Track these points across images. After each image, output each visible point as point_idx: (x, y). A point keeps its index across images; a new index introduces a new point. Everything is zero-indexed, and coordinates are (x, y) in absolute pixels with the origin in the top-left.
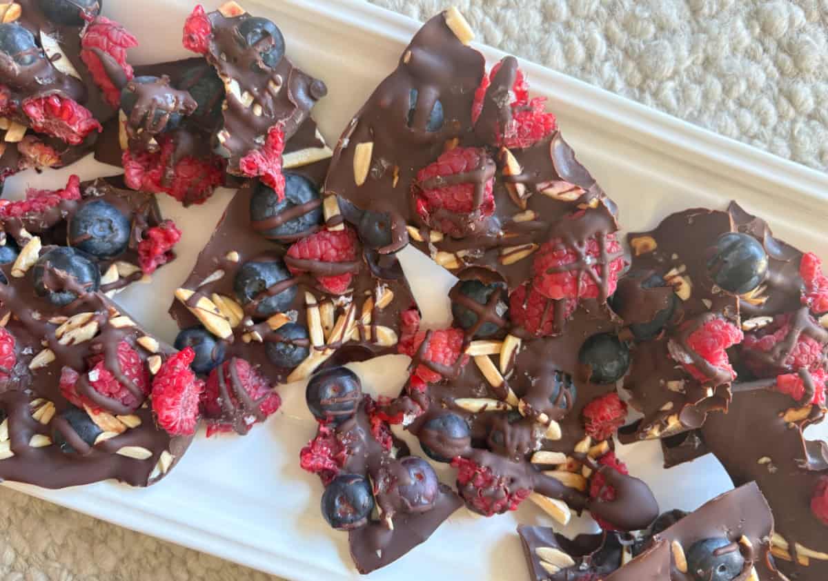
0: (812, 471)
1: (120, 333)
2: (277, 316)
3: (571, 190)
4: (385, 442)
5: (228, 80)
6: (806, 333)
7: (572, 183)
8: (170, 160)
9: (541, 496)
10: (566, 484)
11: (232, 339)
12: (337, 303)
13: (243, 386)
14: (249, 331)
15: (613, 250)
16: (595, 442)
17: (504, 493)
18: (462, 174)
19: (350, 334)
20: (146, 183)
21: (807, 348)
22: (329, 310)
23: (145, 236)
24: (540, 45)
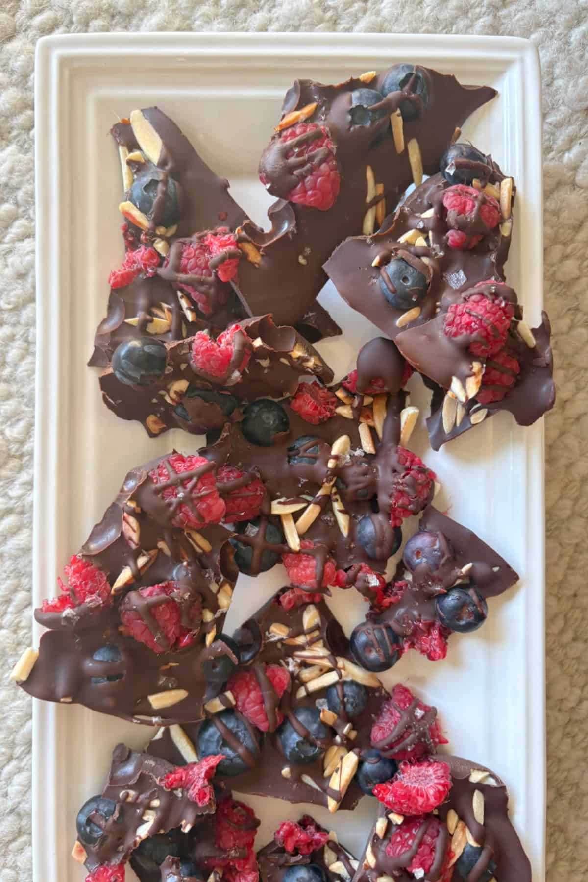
0: (296, 219)
1: (381, 855)
2: (324, 720)
3: (128, 523)
4: (401, 588)
5: (138, 839)
6: (179, 268)
7: (122, 524)
8: (223, 858)
9: (402, 436)
10: (385, 415)
11: (357, 750)
12: (297, 670)
13: (392, 731)
14: (346, 737)
15: (166, 473)
16: (340, 403)
17: (407, 477)
18: (145, 622)
19: (320, 650)
20: (250, 869)
21: (192, 261)
22: (306, 674)
23: (296, 852)
24: (16, 558)
